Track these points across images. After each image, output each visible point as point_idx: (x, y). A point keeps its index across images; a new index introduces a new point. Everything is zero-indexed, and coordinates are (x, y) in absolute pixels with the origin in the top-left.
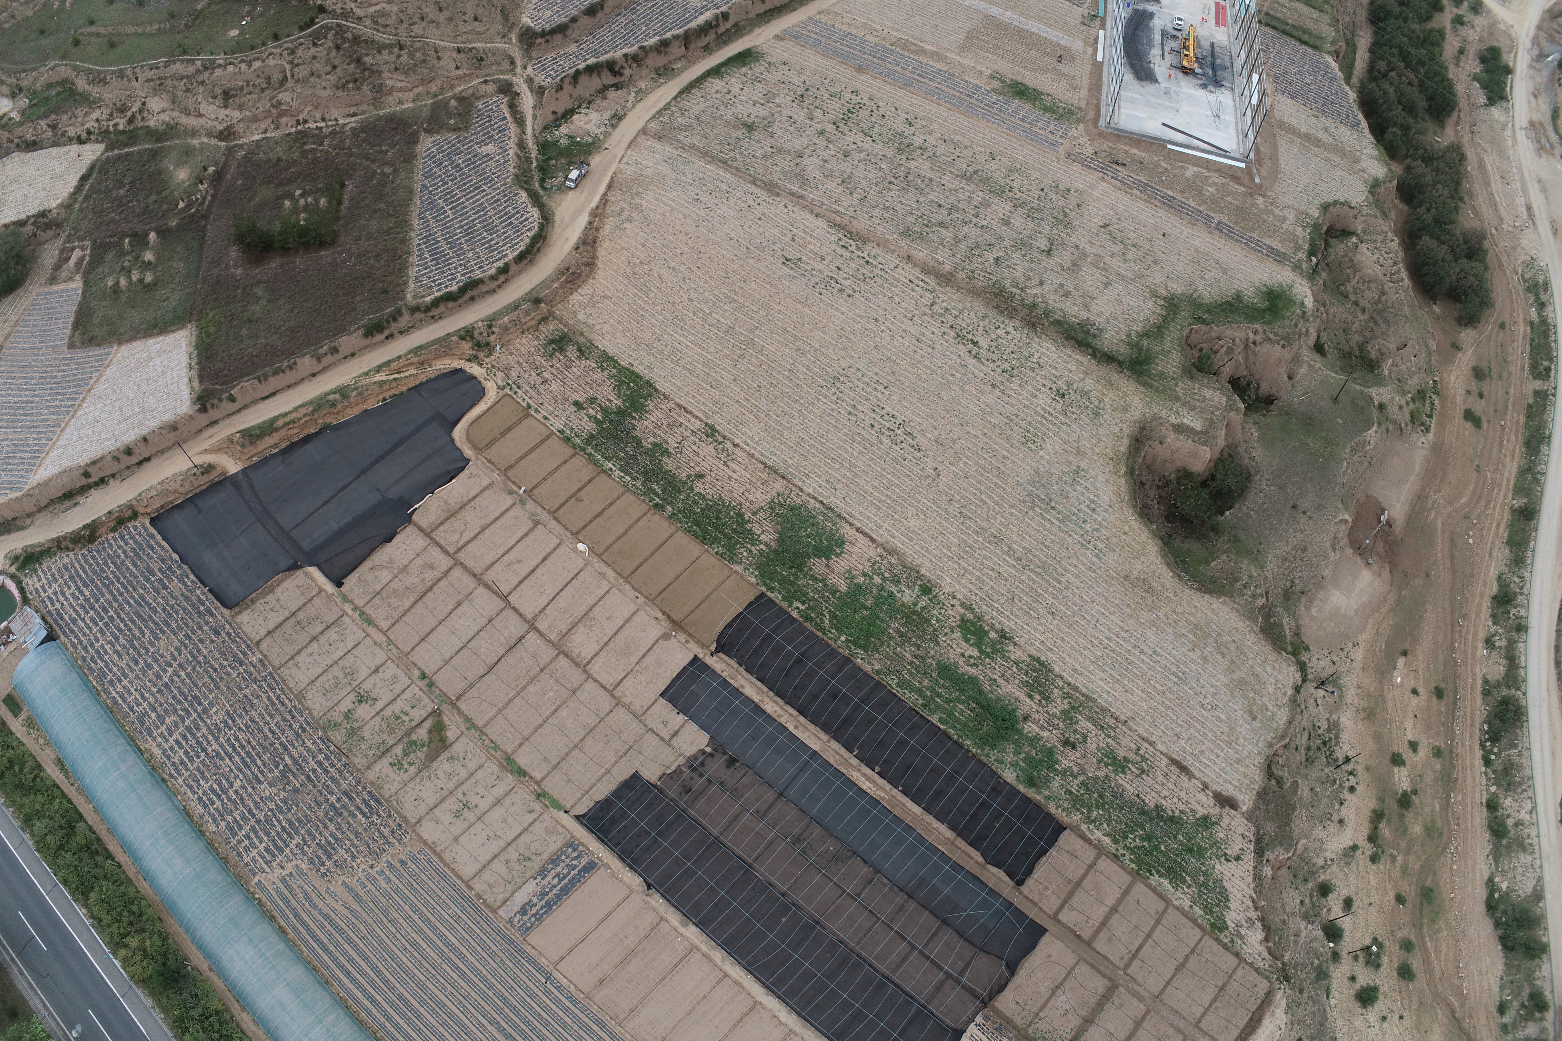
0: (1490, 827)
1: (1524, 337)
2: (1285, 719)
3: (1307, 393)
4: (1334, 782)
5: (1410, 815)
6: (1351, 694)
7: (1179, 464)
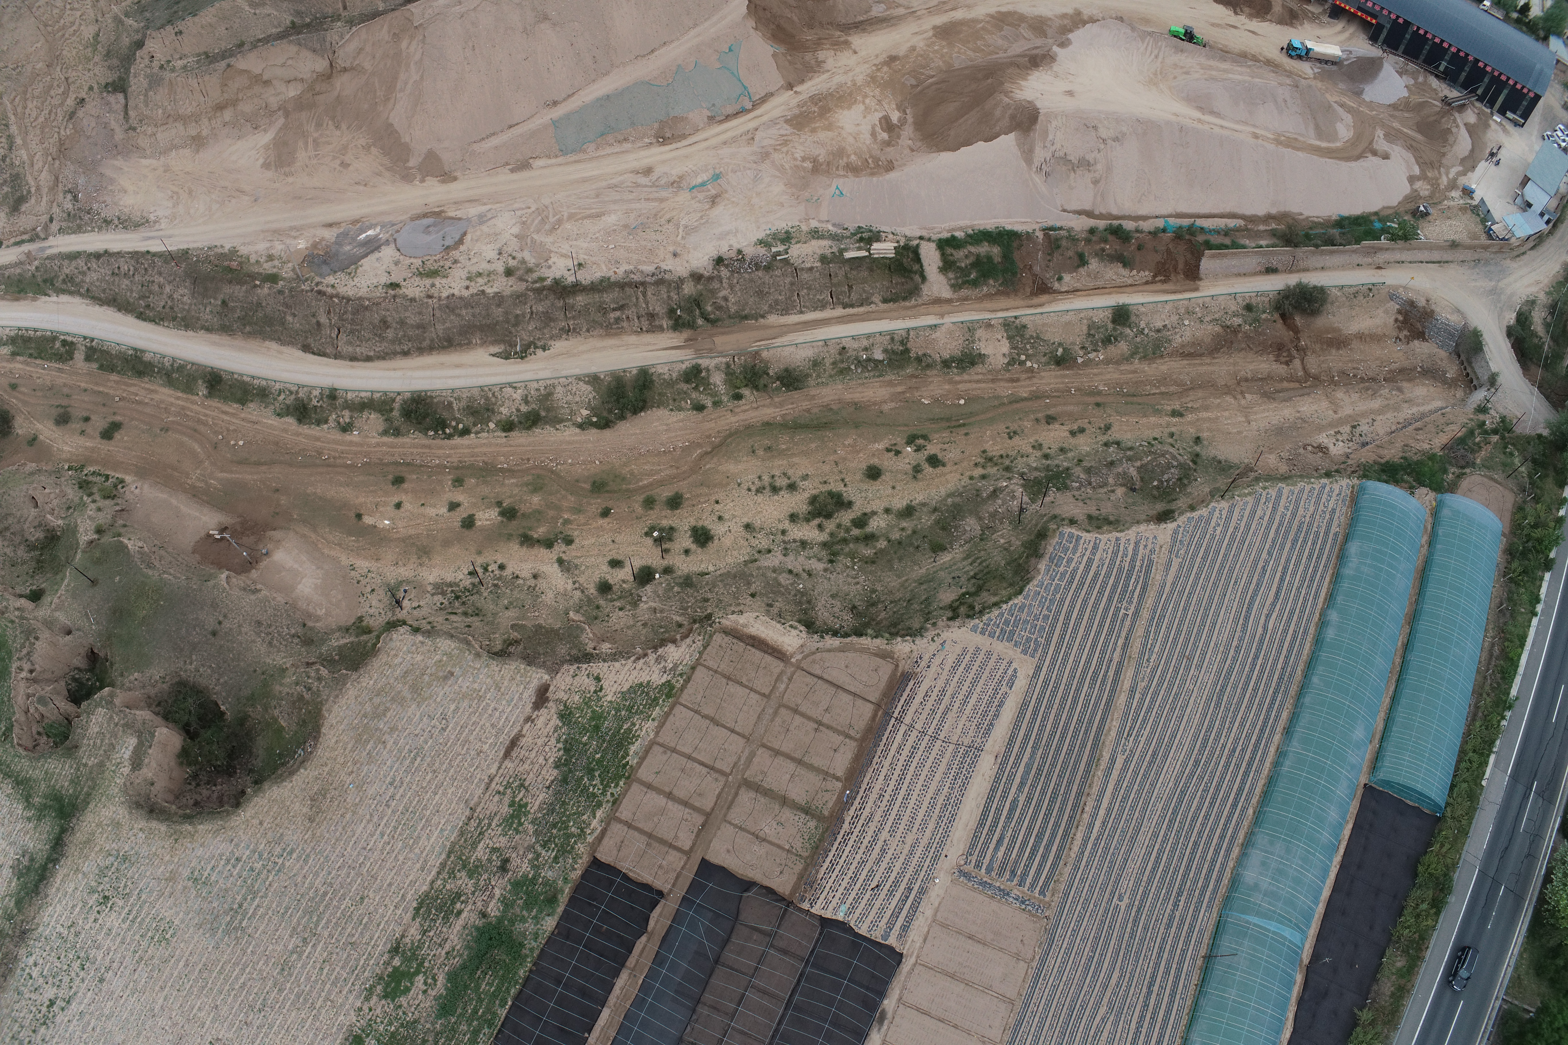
0: (529, 428)
1: (26, 364)
2: (448, 642)
3: (86, 615)
4: (496, 586)
5: (523, 508)
6: (404, 572)
7: (173, 764)
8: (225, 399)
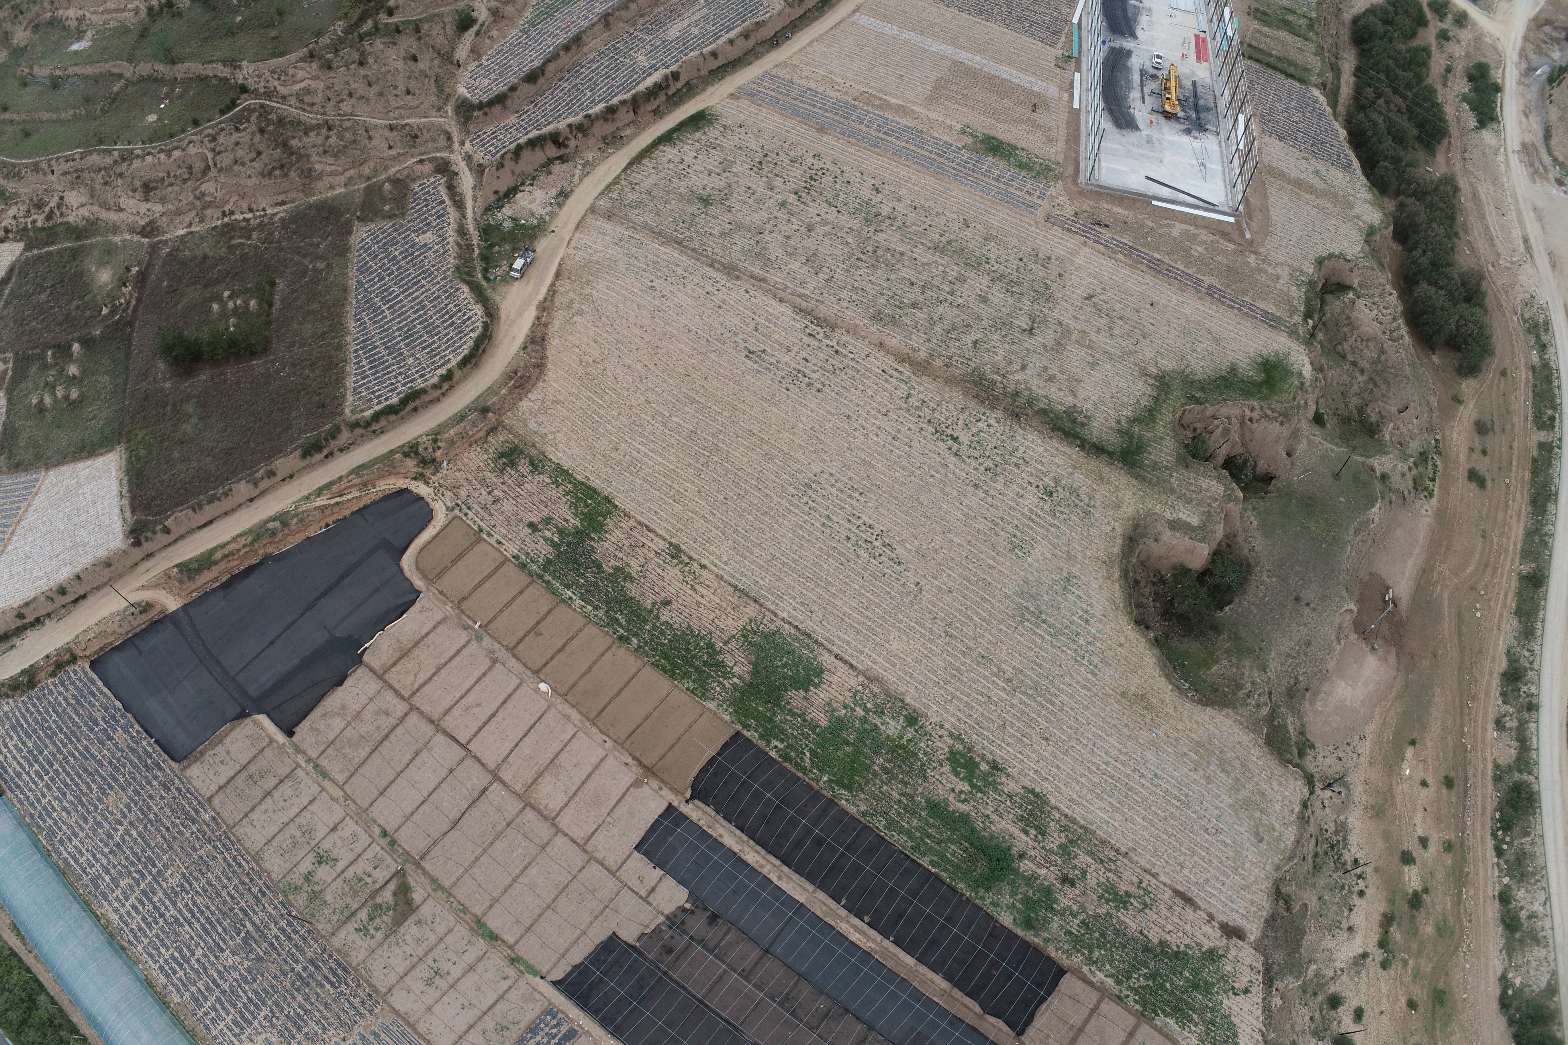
0: (1503, 921)
1: (1526, 384)
2: (1293, 838)
3: (1307, 471)
4: (1343, 887)
5: (1420, 916)
6: (1358, 792)
7: (1174, 560)
8: (1519, 594)
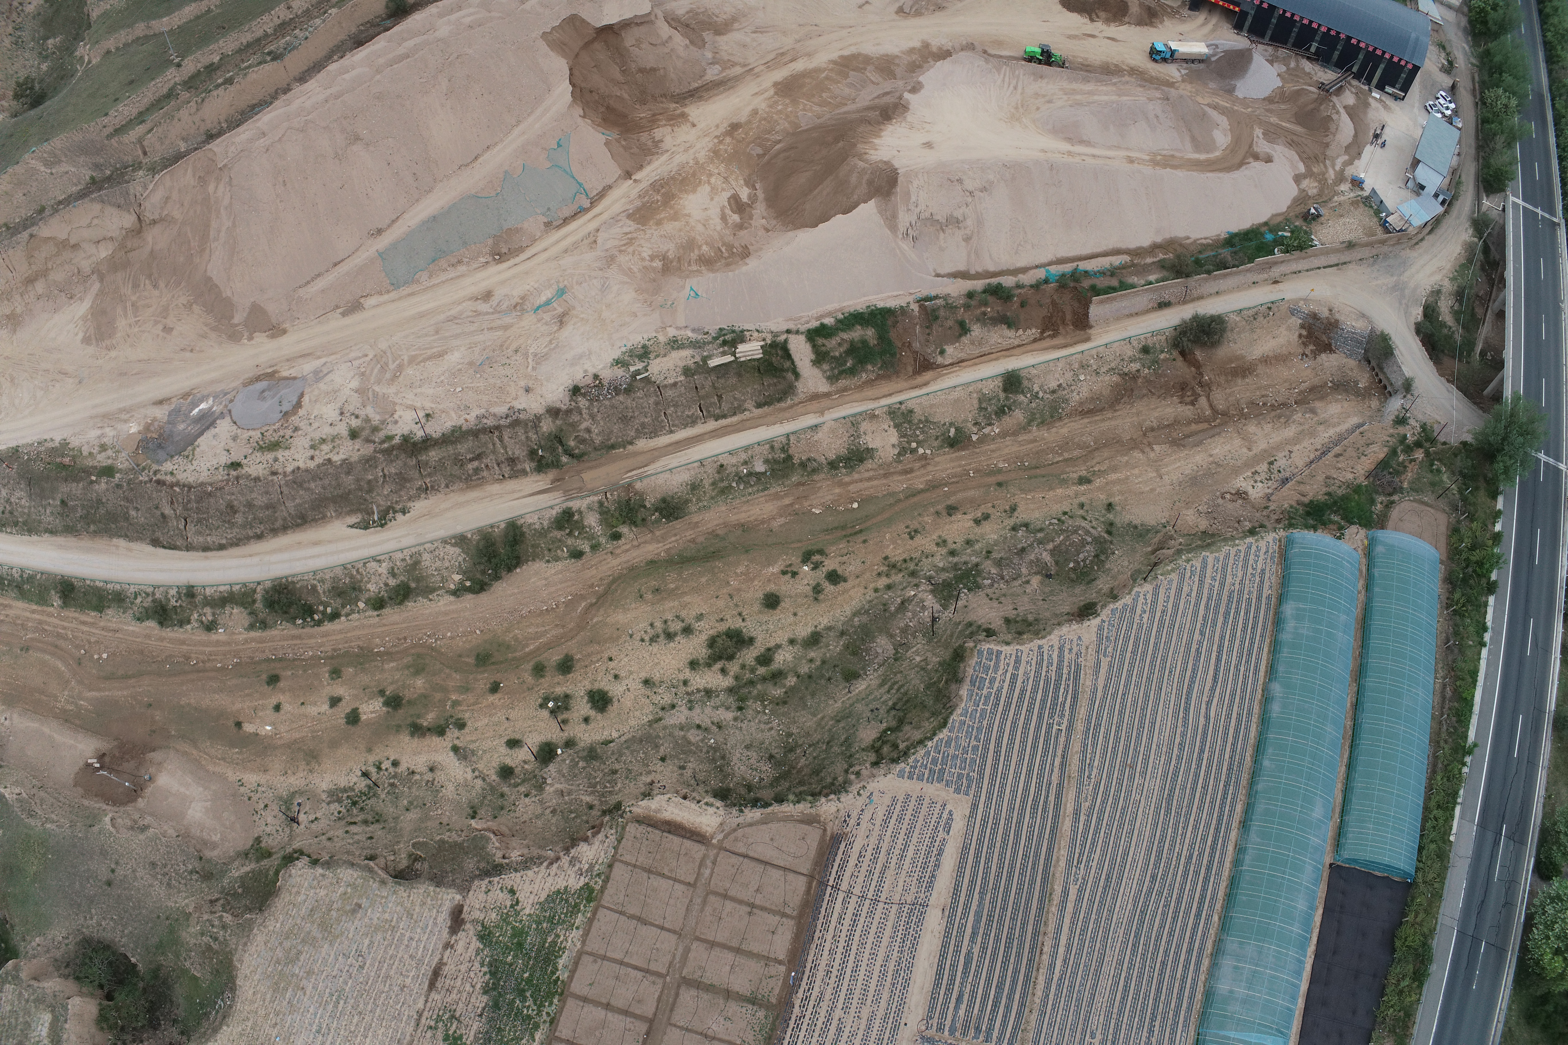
0: (401, 603)
2: (350, 871)
4: (392, 785)
5: (408, 694)
6: (296, 781)
8: (82, 608)
